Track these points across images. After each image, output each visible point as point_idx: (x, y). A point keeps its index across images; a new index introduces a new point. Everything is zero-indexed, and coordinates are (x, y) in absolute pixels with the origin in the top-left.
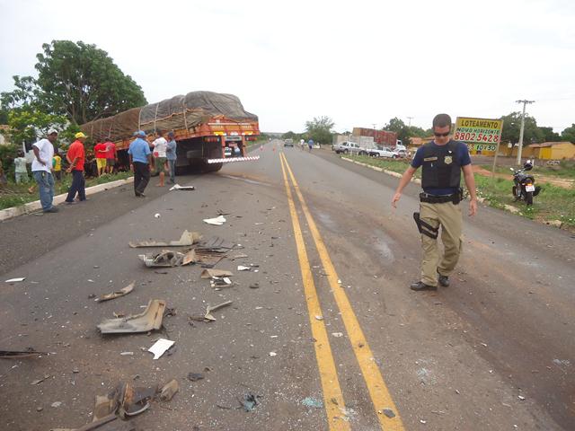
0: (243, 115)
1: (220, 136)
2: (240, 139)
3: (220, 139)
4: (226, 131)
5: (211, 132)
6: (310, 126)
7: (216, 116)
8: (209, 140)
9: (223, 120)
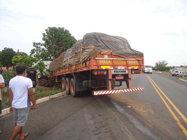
0: (130, 51)
1: (107, 70)
2: (127, 72)
3: (108, 73)
4: (113, 65)
5: (99, 66)
6: (157, 64)
7: (105, 51)
8: (96, 73)
9: (111, 55)
